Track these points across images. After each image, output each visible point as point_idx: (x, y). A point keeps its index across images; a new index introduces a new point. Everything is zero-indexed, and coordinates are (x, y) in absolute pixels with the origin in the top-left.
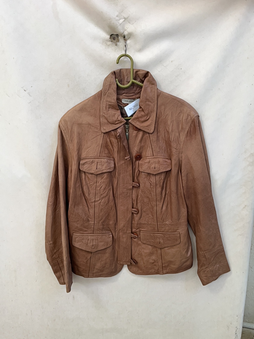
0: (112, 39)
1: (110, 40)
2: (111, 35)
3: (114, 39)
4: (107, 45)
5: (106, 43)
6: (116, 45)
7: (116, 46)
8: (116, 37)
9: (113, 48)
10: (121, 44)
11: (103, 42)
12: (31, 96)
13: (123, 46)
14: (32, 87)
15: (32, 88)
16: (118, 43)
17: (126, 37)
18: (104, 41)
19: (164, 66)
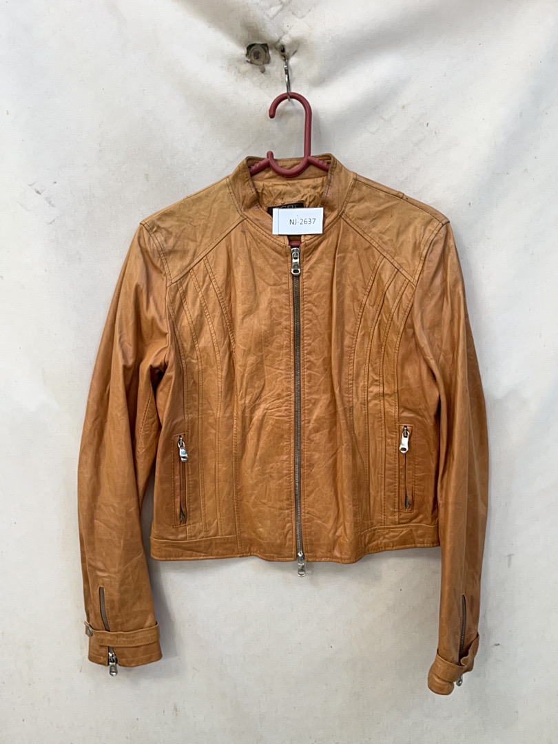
0: (253, 57)
1: (247, 59)
2: (250, 47)
3: (257, 56)
4: (239, 72)
5: (236, 68)
6: (263, 71)
7: (263, 75)
8: (261, 50)
9: (255, 79)
10: (275, 68)
11: (230, 65)
12: (53, 206)
13: (282, 74)
14: (55, 182)
15: (55, 185)
16: (268, 67)
17: (287, 50)
18: (232, 63)
19: (384, 119)
